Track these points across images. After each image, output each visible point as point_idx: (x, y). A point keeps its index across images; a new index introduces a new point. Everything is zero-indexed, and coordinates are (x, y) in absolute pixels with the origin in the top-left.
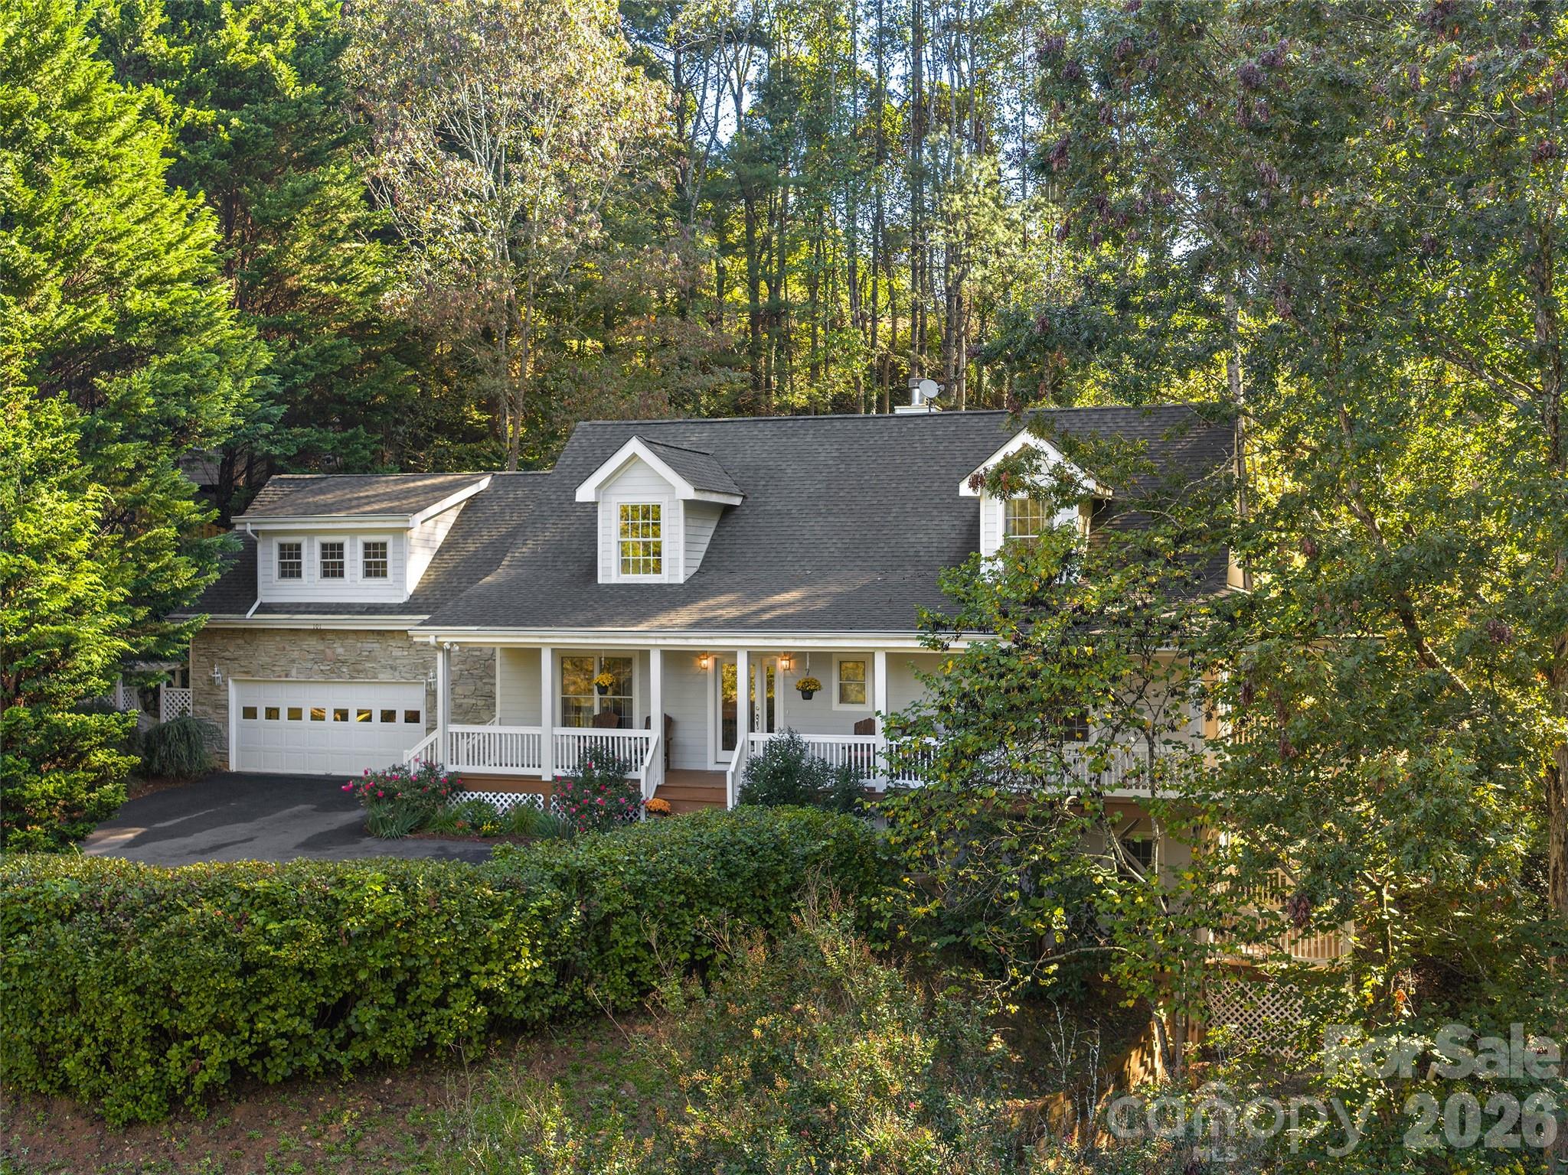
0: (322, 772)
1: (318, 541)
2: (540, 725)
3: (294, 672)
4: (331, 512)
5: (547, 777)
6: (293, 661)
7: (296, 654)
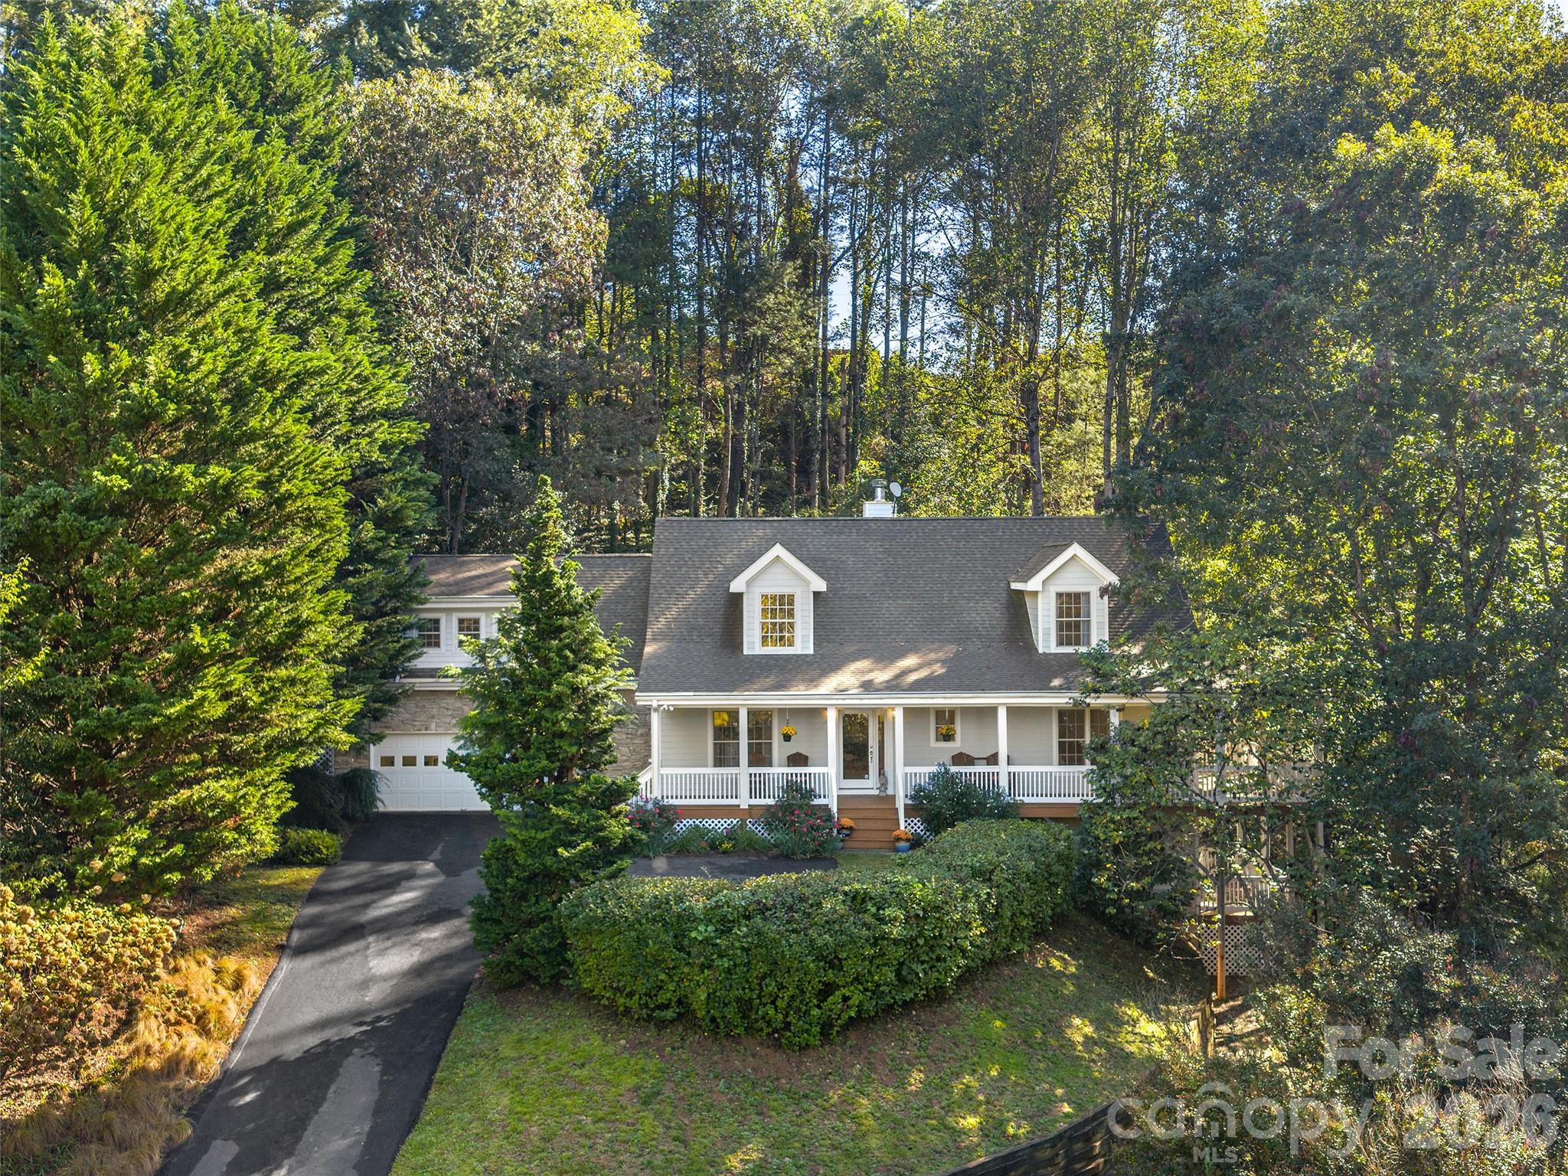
0: (458, 809)
1: (455, 618)
2: (738, 765)
3: (433, 726)
4: (465, 592)
5: (744, 806)
6: (433, 717)
7: (435, 711)
